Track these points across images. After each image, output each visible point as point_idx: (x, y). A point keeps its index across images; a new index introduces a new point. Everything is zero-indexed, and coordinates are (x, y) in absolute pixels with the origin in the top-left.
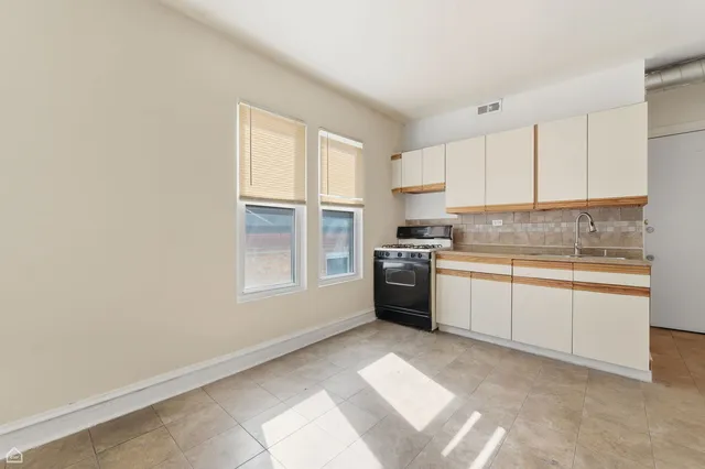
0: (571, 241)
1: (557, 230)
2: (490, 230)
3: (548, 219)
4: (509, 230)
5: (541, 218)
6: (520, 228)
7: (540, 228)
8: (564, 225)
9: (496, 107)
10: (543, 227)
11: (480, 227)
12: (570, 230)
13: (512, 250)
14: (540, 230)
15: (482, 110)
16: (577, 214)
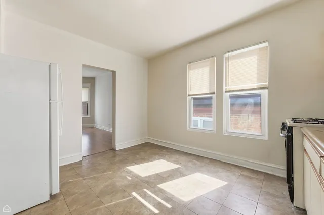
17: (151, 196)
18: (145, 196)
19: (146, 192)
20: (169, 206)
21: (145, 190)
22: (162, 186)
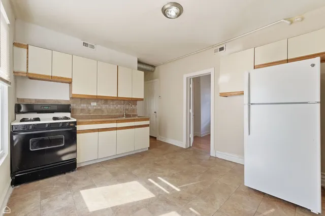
0: (121, 112)
1: (117, 108)
2: (90, 108)
3: (114, 103)
4: (99, 108)
5: (112, 103)
6: (104, 107)
7: (112, 107)
8: (119, 106)
9: (92, 47)
10: (112, 106)
11: (84, 106)
12: (120, 108)
13: (101, 117)
14: (111, 108)
15: (85, 44)
16: (122, 102)
17: (163, 187)
18: (168, 188)
19: (168, 191)
20: (150, 180)
21: (168, 192)
22: (151, 195)
